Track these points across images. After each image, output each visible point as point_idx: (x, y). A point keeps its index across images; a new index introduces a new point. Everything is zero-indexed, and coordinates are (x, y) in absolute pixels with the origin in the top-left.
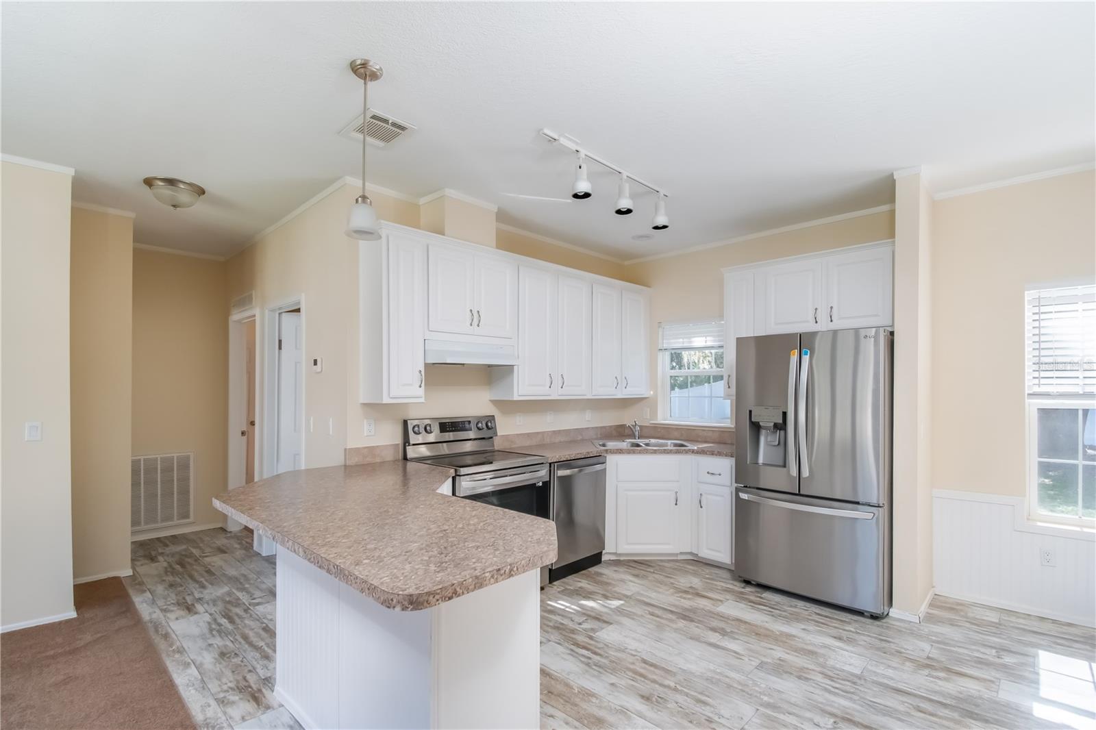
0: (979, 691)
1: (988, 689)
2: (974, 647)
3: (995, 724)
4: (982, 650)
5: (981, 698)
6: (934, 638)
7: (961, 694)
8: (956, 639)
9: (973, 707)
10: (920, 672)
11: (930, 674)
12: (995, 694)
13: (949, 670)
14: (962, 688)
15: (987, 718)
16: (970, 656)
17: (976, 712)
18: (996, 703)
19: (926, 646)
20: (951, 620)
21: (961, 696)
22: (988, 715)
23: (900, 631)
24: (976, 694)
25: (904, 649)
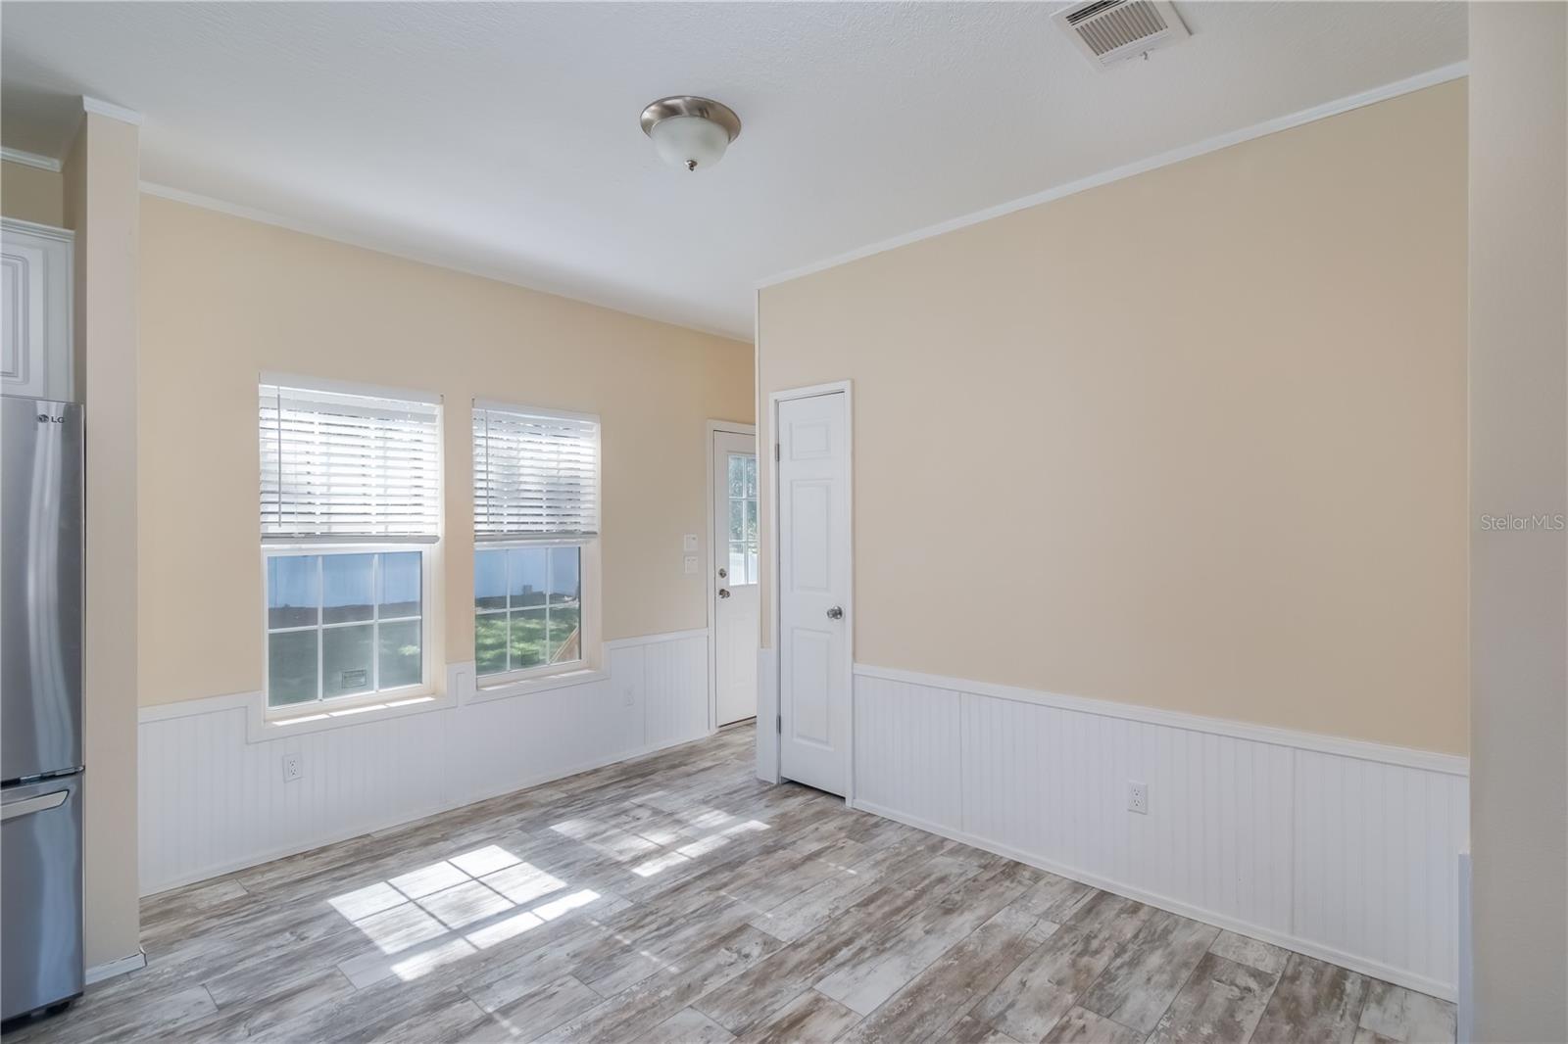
0: (332, 1000)
1: (338, 989)
2: (259, 948)
3: (392, 1026)
4: (273, 943)
5: (343, 1007)
6: (193, 973)
7: (317, 1021)
8: (224, 952)
9: (349, 1025)
10: (234, 1037)
11: (250, 1030)
12: (350, 990)
13: (266, 1004)
14: (310, 1013)
15: (378, 1026)
16: (268, 963)
17: (359, 1029)
18: (364, 998)
19: (196, 993)
20: (184, 929)
21: (321, 1024)
22: (375, 1020)
23: (129, 1000)
24: (332, 1007)
25: (169, 1022)
